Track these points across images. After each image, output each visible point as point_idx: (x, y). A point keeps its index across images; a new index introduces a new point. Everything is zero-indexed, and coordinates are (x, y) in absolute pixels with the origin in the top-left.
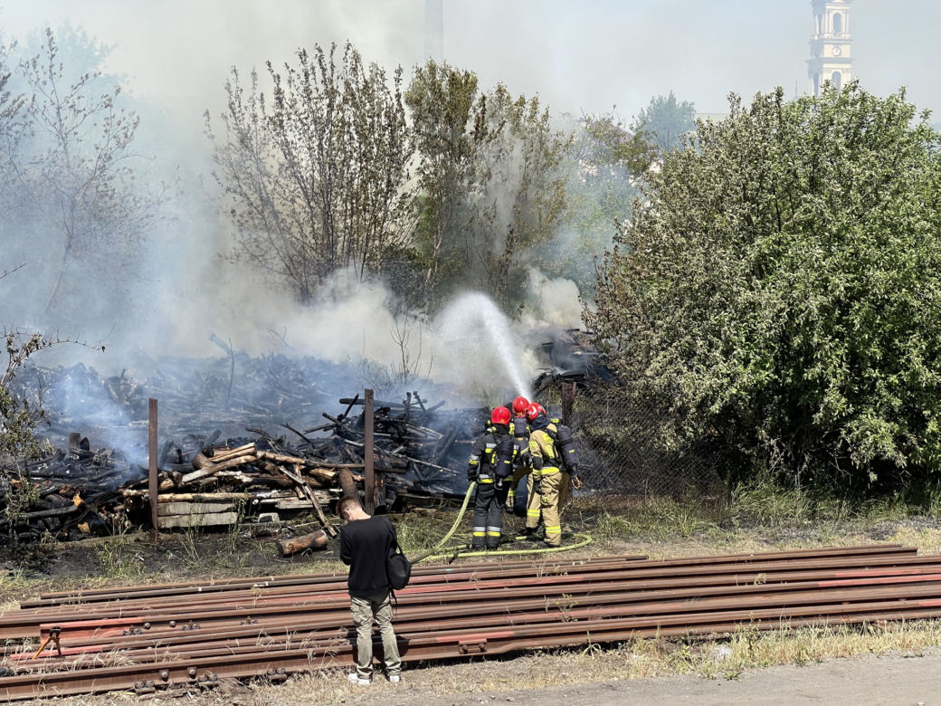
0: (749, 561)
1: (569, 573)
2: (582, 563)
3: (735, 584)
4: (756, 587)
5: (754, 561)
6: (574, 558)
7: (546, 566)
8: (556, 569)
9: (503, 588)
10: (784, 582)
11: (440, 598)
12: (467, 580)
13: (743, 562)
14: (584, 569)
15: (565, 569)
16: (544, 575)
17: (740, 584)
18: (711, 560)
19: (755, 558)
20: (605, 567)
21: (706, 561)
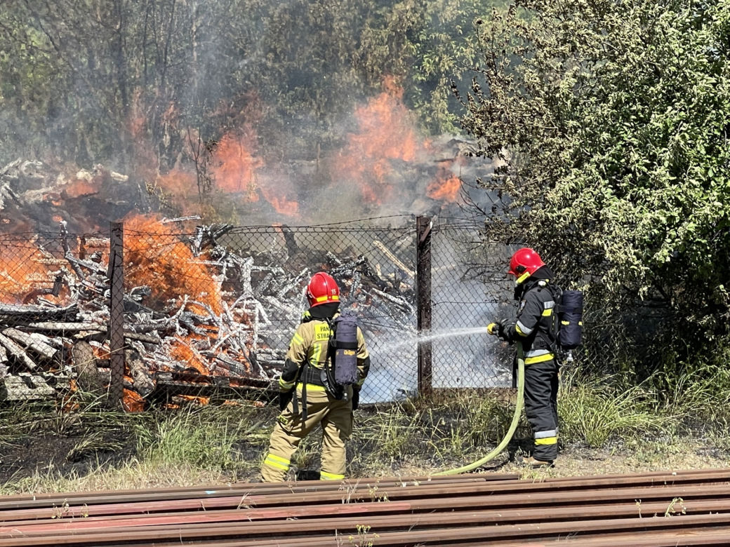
0: (670, 483)
1: (391, 499)
2: (416, 483)
3: (637, 516)
4: (668, 519)
5: (678, 483)
6: (406, 476)
7: (358, 488)
8: (372, 493)
9: (285, 519)
10: (714, 512)
11: (180, 533)
12: (235, 507)
13: (661, 483)
14: (416, 493)
15: (386, 493)
16: (352, 501)
17: (644, 516)
18: (613, 482)
19: (679, 478)
20: (448, 491)
21: (606, 482)
